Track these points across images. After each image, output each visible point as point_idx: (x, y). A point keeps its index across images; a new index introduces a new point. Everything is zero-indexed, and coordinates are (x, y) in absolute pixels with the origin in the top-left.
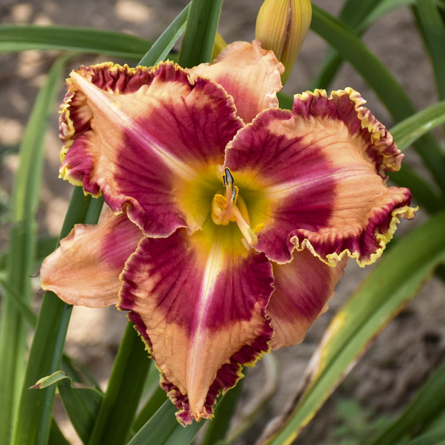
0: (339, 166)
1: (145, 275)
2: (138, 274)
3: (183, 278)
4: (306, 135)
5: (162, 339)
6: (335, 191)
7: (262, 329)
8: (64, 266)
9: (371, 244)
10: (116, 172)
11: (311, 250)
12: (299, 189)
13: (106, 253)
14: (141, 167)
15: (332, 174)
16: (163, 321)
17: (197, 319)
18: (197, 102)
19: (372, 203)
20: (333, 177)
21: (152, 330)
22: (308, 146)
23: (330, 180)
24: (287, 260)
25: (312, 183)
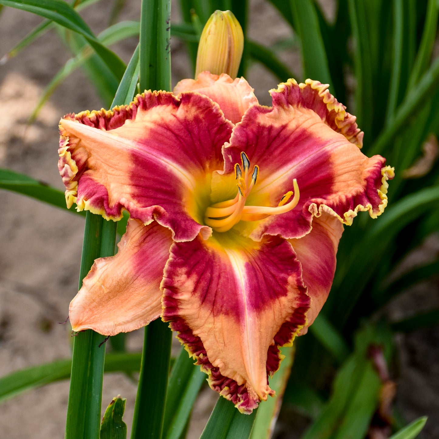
0: (327, 139)
1: (183, 277)
2: (176, 279)
3: (216, 274)
4: (290, 122)
5: (212, 335)
6: (331, 160)
7: (299, 301)
8: (92, 303)
9: (376, 197)
10: (133, 192)
11: (330, 211)
12: (297, 168)
13: (140, 269)
14: (155, 180)
15: (324, 147)
16: (210, 316)
17: (242, 303)
18: (187, 114)
19: (362, 166)
20: (325, 149)
21: (201, 328)
22: (295, 130)
23: (324, 152)
24: (305, 232)
25: (309, 159)
